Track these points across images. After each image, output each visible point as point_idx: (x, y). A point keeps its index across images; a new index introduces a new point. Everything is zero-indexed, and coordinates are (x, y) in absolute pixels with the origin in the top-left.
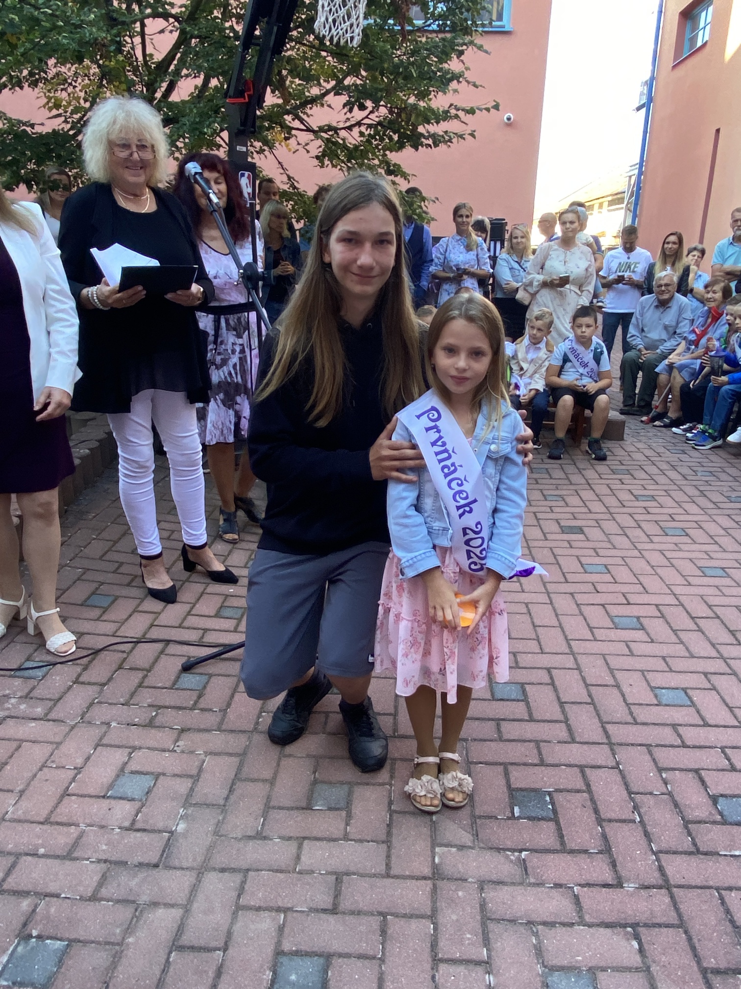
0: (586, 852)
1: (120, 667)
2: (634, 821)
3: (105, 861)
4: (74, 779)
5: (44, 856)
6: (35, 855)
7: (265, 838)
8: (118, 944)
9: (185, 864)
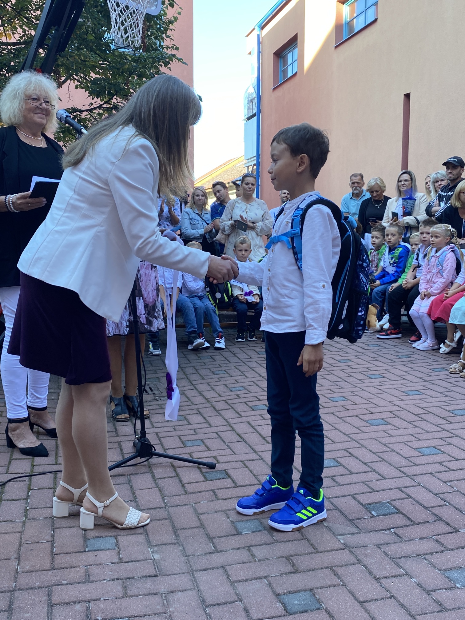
0: (428, 522)
1: (30, 489)
2: (446, 505)
3: (117, 579)
4: (52, 546)
5: (67, 584)
6: (62, 585)
7: (221, 551)
8: (164, 613)
9: (176, 572)
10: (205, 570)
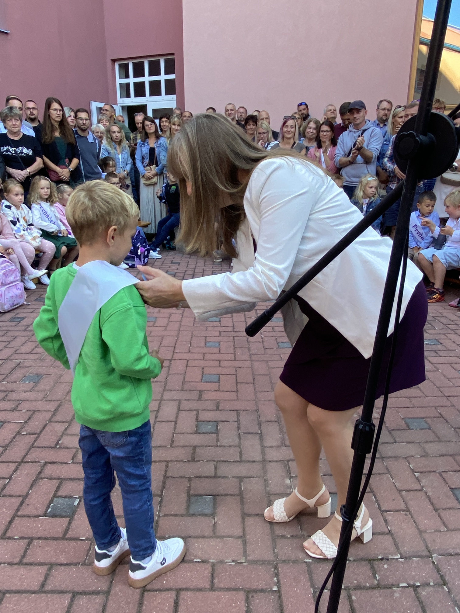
7: (237, 477)
10: (254, 462)
